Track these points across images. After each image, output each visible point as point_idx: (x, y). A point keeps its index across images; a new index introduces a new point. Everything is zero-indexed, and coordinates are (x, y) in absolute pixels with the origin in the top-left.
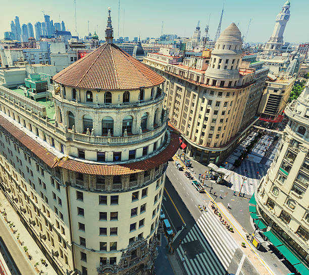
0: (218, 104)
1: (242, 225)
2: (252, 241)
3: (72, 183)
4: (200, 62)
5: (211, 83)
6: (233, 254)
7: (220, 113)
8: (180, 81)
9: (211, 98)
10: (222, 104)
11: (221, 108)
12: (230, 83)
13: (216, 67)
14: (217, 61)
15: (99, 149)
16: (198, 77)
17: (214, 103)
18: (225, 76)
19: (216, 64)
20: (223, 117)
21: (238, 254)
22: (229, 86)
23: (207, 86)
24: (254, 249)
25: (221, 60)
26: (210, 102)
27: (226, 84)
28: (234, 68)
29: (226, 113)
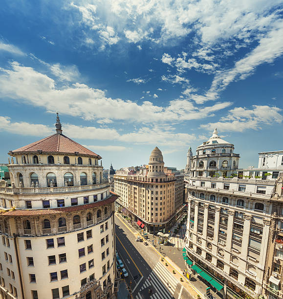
0: (157, 193)
1: (180, 267)
2: (186, 276)
3: (20, 233)
4: (145, 171)
5: (150, 180)
6: (175, 288)
7: (159, 199)
8: (135, 184)
9: (152, 190)
10: (159, 193)
11: (159, 196)
12: (161, 179)
13: (152, 171)
14: (152, 167)
15: (43, 198)
16: (144, 179)
17: (154, 193)
18: (157, 176)
19: (151, 169)
20: (161, 201)
21: (179, 287)
22: (161, 182)
23: (149, 183)
24: (188, 281)
25: (153, 167)
26: (152, 193)
27: (159, 180)
28: (161, 171)
29: (163, 198)
